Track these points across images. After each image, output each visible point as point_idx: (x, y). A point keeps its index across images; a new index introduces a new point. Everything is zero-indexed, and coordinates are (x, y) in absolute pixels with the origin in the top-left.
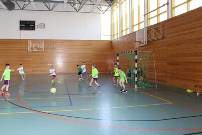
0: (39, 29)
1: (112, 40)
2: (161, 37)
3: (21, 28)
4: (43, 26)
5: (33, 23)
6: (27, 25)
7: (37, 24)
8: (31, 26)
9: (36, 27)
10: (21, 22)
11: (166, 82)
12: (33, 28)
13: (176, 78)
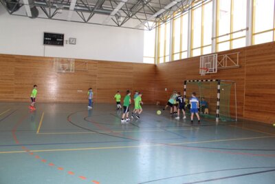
0: (68, 45)
1: (156, 63)
2: (237, 65)
3: (46, 42)
4: (73, 41)
5: (62, 36)
6: (53, 39)
7: (66, 38)
8: (58, 40)
9: (65, 42)
10: (46, 35)
11: (242, 116)
12: (61, 44)
13: (258, 112)
